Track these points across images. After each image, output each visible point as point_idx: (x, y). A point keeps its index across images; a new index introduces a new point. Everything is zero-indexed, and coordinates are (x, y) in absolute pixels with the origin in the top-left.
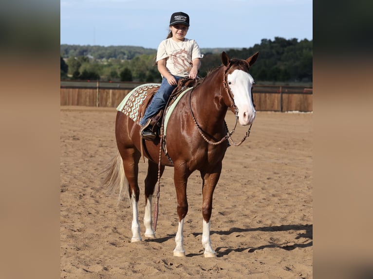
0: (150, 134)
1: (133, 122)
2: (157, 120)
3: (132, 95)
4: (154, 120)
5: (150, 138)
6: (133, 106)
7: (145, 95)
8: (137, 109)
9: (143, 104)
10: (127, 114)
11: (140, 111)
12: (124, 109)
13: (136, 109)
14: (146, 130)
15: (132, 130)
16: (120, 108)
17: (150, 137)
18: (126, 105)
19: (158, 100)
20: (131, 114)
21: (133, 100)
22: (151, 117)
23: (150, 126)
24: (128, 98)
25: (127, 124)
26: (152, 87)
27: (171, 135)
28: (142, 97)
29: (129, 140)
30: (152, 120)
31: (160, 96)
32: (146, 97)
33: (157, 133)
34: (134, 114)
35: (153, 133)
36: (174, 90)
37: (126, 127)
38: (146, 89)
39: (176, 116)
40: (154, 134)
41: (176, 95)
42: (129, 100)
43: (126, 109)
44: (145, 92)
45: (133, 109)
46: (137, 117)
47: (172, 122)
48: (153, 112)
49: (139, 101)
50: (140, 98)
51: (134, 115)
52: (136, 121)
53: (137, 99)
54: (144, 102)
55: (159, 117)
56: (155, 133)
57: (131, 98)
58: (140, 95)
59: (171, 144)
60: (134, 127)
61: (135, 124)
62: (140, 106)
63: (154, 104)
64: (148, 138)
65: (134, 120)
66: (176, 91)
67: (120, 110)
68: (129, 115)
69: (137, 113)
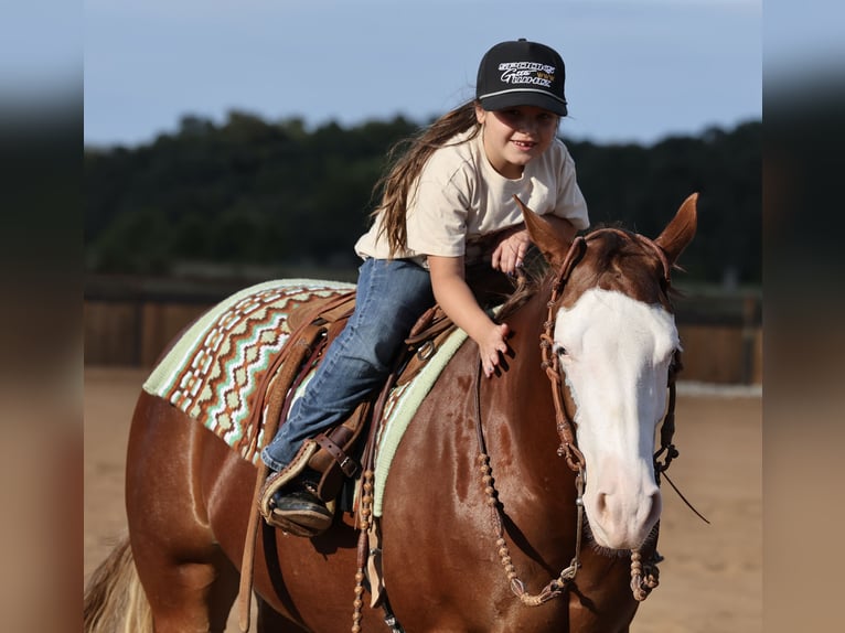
0: (307, 510)
1: (224, 449)
2: (341, 445)
3: (216, 326)
4: (329, 448)
5: (306, 527)
6: (222, 377)
7: (279, 331)
8: (245, 391)
9: (271, 371)
10: (196, 411)
11: (257, 403)
12: (177, 387)
13: (237, 388)
14: (287, 490)
15: (217, 486)
16: (160, 382)
17: (305, 521)
18: (189, 368)
19: (353, 364)
20: (213, 411)
21: (225, 349)
22: (313, 435)
23: (309, 472)
24: (198, 339)
25: (189, 456)
26: (304, 297)
27: (409, 519)
28: (269, 337)
29: (196, 530)
30: (318, 448)
31: (359, 347)
32: (283, 339)
33: (337, 506)
34: (228, 411)
35: (320, 503)
36: (421, 322)
37: (181, 470)
38: (282, 304)
39: (431, 434)
40: (326, 512)
41: (431, 338)
42: (202, 347)
43: (189, 388)
44: (276, 318)
45: (222, 389)
46: (244, 425)
47: (412, 460)
48: (328, 415)
49: (254, 358)
50: (259, 344)
51: (228, 419)
52: (240, 445)
53: (241, 346)
54: (275, 360)
55: (350, 434)
56: (330, 505)
57: (215, 339)
58: (257, 330)
59: (404, 556)
60: (226, 472)
61: (231, 461)
62: (259, 377)
63: (333, 381)
64: (295, 525)
65: (229, 438)
66: (429, 323)
67: (161, 392)
68: (203, 413)
69: (244, 410)
